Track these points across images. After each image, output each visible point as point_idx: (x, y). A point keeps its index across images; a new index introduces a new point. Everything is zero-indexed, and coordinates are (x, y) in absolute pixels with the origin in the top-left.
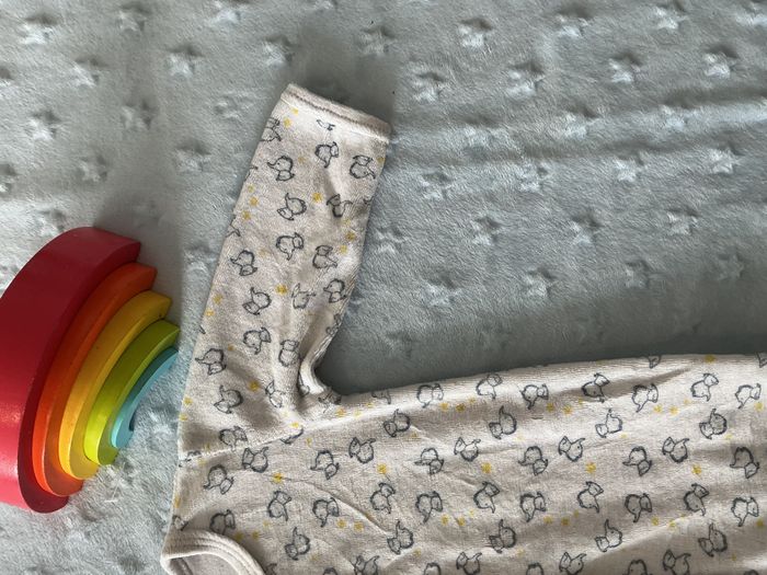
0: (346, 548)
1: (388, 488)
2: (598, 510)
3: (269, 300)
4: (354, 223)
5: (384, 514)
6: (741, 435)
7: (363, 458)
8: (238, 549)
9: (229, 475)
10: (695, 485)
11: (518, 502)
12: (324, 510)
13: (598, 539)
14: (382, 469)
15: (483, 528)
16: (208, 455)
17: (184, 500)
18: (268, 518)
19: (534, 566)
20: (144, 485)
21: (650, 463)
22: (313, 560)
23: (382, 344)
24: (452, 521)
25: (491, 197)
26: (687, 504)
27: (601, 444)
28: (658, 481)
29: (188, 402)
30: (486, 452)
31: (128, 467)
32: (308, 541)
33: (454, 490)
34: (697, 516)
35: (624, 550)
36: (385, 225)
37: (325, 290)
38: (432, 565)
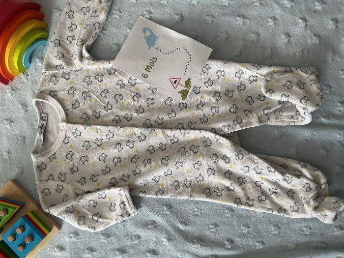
0: (91, 107)
1: (106, 91)
2: (170, 106)
3: (77, 27)
4: (105, 4)
5: (104, 99)
6: (217, 87)
7: (99, 80)
8: (57, 102)
9: (57, 79)
10: (201, 102)
11: (146, 100)
12: (86, 95)
13: (168, 114)
14: (105, 85)
15: (134, 107)
16: (52, 72)
17: (42, 84)
18: (68, 95)
19: (148, 120)
20: (32, 81)
22: (80, 110)
23: (111, 46)
24: (125, 103)
25: (151, 4)
26: (198, 107)
29: (48, 55)
30: (138, 84)
31: (27, 75)
32: (79, 103)
33: (126, 94)
34: (200, 111)
35: (176, 119)
36: (116, 8)
37: (94, 25)
38: (117, 116)
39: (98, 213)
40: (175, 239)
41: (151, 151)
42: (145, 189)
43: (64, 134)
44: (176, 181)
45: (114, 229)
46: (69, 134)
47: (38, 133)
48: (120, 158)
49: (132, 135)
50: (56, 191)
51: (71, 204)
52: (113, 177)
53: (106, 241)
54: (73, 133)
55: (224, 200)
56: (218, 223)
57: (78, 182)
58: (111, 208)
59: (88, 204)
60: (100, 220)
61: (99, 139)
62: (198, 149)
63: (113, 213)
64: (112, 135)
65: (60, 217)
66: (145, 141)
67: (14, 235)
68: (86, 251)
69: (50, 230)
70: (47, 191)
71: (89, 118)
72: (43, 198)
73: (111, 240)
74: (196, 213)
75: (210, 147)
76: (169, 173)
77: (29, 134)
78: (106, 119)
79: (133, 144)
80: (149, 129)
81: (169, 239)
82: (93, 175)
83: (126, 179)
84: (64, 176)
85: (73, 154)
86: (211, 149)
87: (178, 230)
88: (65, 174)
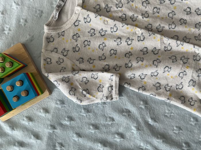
0: (105, 1)
2: (172, 19)
10: (200, 22)
11: (153, 8)
13: (169, 24)
15: (141, 11)
19: (150, 24)
21: (191, 13)
24: (134, 6)
26: (196, 26)
27: (180, 2)
28: (191, 18)
34: (197, 30)
35: (174, 31)
38: (124, 14)
39: (87, 89)
40: (143, 130)
41: (145, 52)
42: (131, 82)
43: (77, 17)
44: (158, 83)
45: (94, 107)
46: (81, 18)
47: (55, 11)
48: (116, 51)
49: (133, 33)
50: (57, 62)
51: (68, 75)
52: (108, 64)
53: (85, 115)
54: (84, 18)
55: (194, 110)
56: (181, 127)
57: (77, 60)
58: (99, 88)
59: (81, 79)
60: (88, 95)
61: (104, 30)
62: (187, 61)
63: (99, 93)
64: (116, 29)
65: (55, 83)
66: (143, 42)
67: (13, 87)
68: (66, 119)
69: (42, 92)
70: (49, 60)
71: (100, 10)
72: (44, 65)
73: (89, 115)
74: (166, 114)
75: (198, 62)
76: (156, 74)
77: (47, 10)
78: (115, 15)
79: (132, 41)
80: (150, 32)
81: (138, 129)
82: (90, 58)
83: (118, 69)
84: (66, 52)
85: (79, 37)
86: (199, 64)
87: (147, 123)
88: (68, 51)
